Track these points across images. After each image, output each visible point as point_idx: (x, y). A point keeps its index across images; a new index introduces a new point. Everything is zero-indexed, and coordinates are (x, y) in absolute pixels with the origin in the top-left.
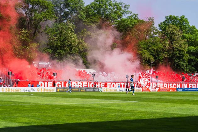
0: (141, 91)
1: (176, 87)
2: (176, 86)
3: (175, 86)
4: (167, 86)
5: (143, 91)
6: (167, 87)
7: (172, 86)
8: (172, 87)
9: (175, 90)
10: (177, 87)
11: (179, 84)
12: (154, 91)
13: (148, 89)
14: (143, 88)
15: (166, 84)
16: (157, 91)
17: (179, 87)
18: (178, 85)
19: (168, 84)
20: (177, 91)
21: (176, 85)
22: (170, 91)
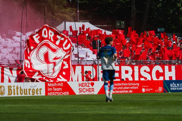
0: (43, 93)
1: (161, 78)
2: (163, 74)
3: (158, 74)
4: (133, 76)
5: (50, 94)
6: (131, 79)
7: (150, 73)
8: (149, 78)
9: (160, 89)
10: (167, 79)
11: (173, 68)
12: (87, 93)
13: (66, 87)
14: (49, 85)
15: (129, 69)
16: (96, 92)
17: (174, 79)
18: (170, 70)
19: (136, 68)
20: (165, 90)
21: (161, 71)
22: (143, 90)
